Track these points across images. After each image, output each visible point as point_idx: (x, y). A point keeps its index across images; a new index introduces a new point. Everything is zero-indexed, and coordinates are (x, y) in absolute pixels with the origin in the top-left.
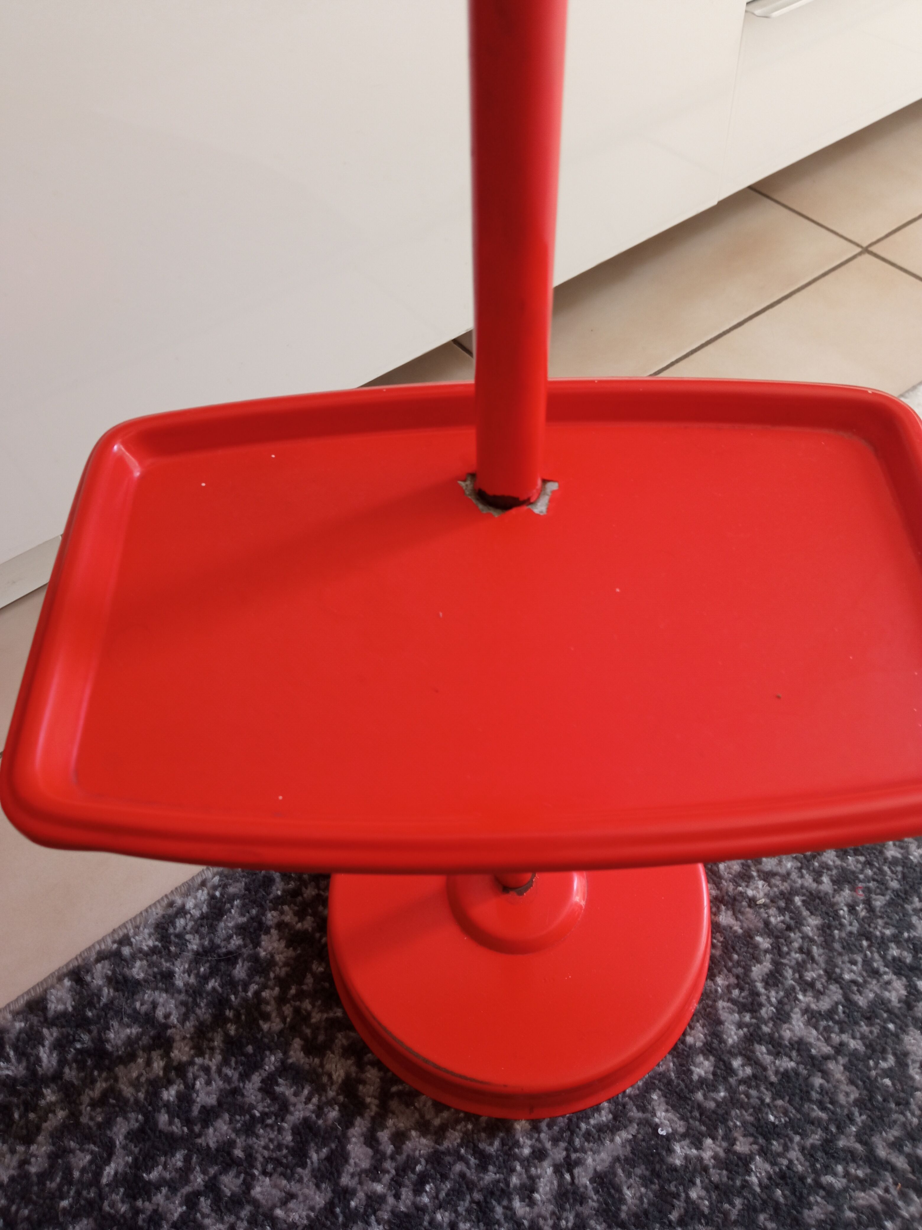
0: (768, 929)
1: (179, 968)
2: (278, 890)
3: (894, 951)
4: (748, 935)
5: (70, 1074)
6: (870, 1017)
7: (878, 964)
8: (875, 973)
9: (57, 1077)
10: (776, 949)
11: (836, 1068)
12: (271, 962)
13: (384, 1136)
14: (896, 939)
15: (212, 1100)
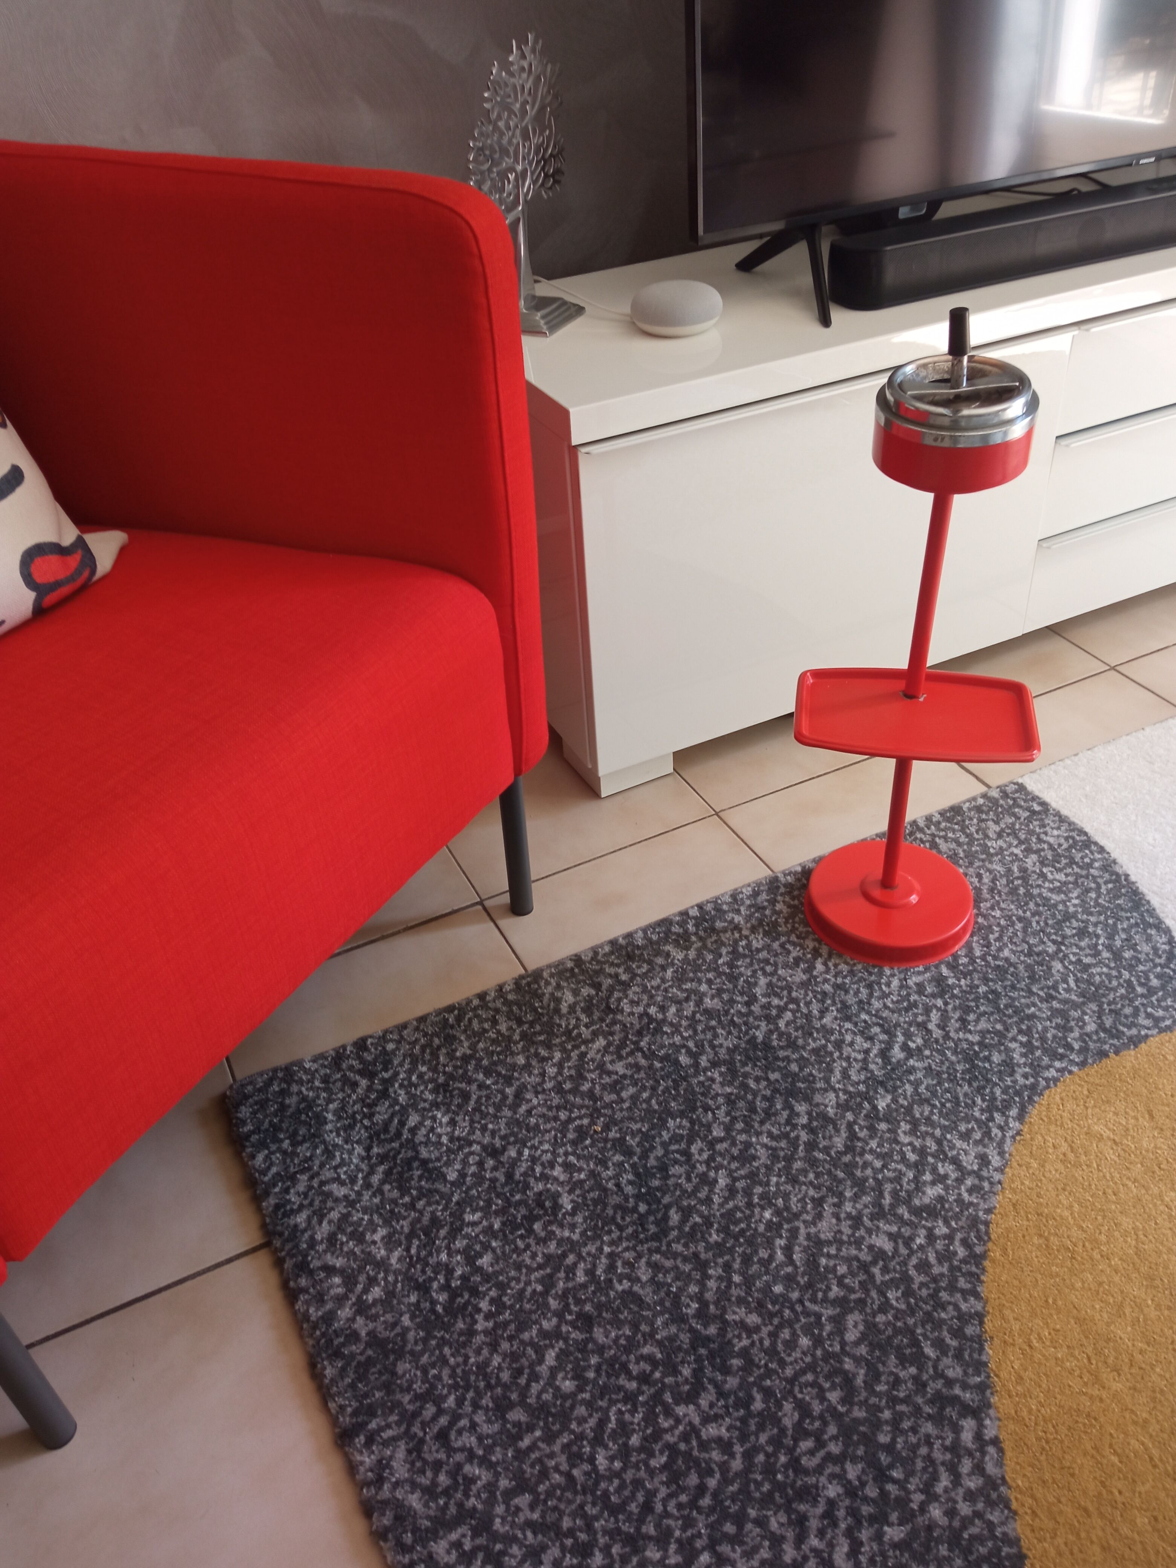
0: (999, 925)
1: (742, 909)
2: (782, 890)
3: (1054, 937)
4: (990, 927)
5: (701, 933)
6: (1038, 954)
7: (1045, 939)
8: (1044, 943)
9: (696, 934)
10: (1002, 931)
11: (1021, 967)
12: (781, 912)
13: (830, 964)
14: (1055, 934)
15: (760, 947)
